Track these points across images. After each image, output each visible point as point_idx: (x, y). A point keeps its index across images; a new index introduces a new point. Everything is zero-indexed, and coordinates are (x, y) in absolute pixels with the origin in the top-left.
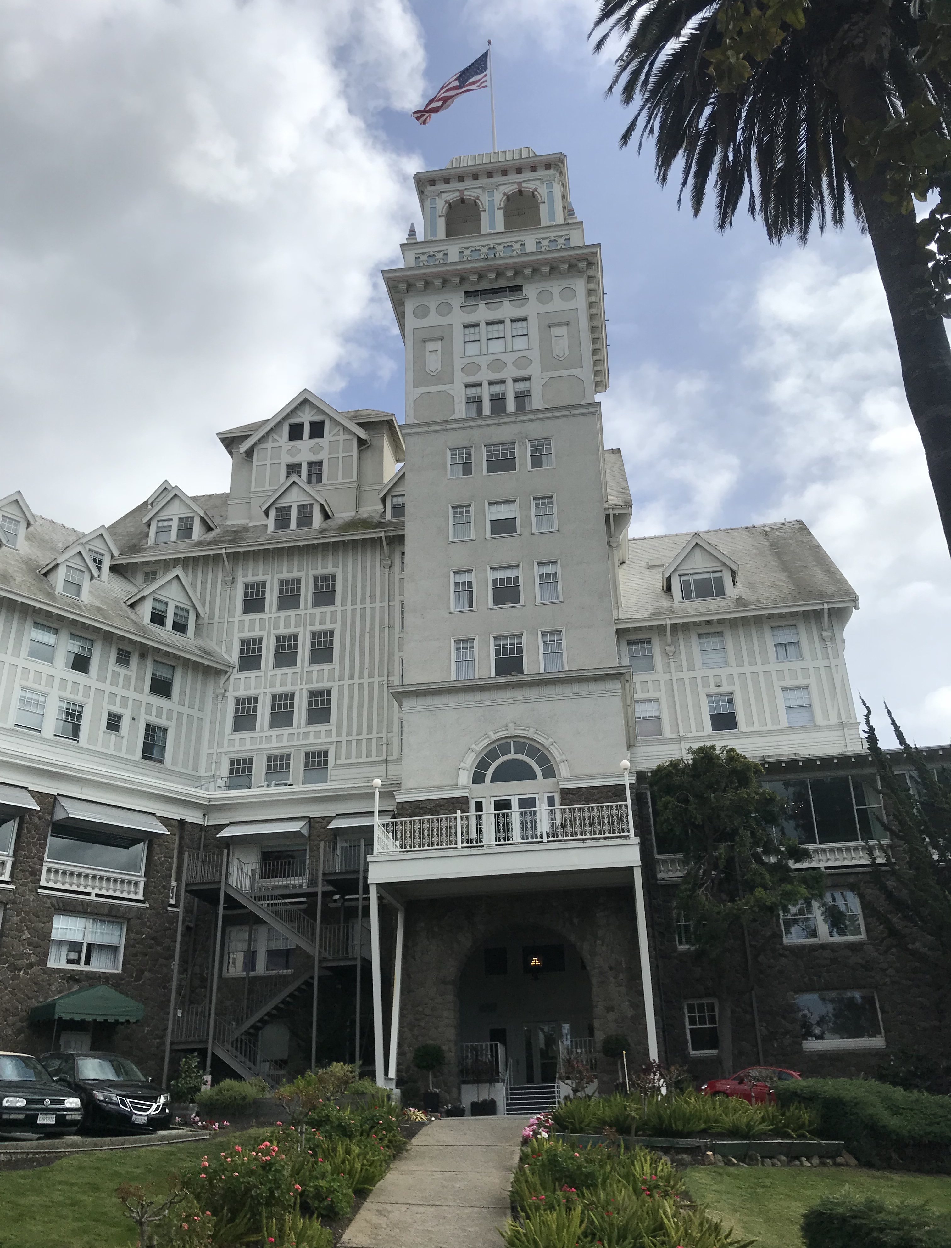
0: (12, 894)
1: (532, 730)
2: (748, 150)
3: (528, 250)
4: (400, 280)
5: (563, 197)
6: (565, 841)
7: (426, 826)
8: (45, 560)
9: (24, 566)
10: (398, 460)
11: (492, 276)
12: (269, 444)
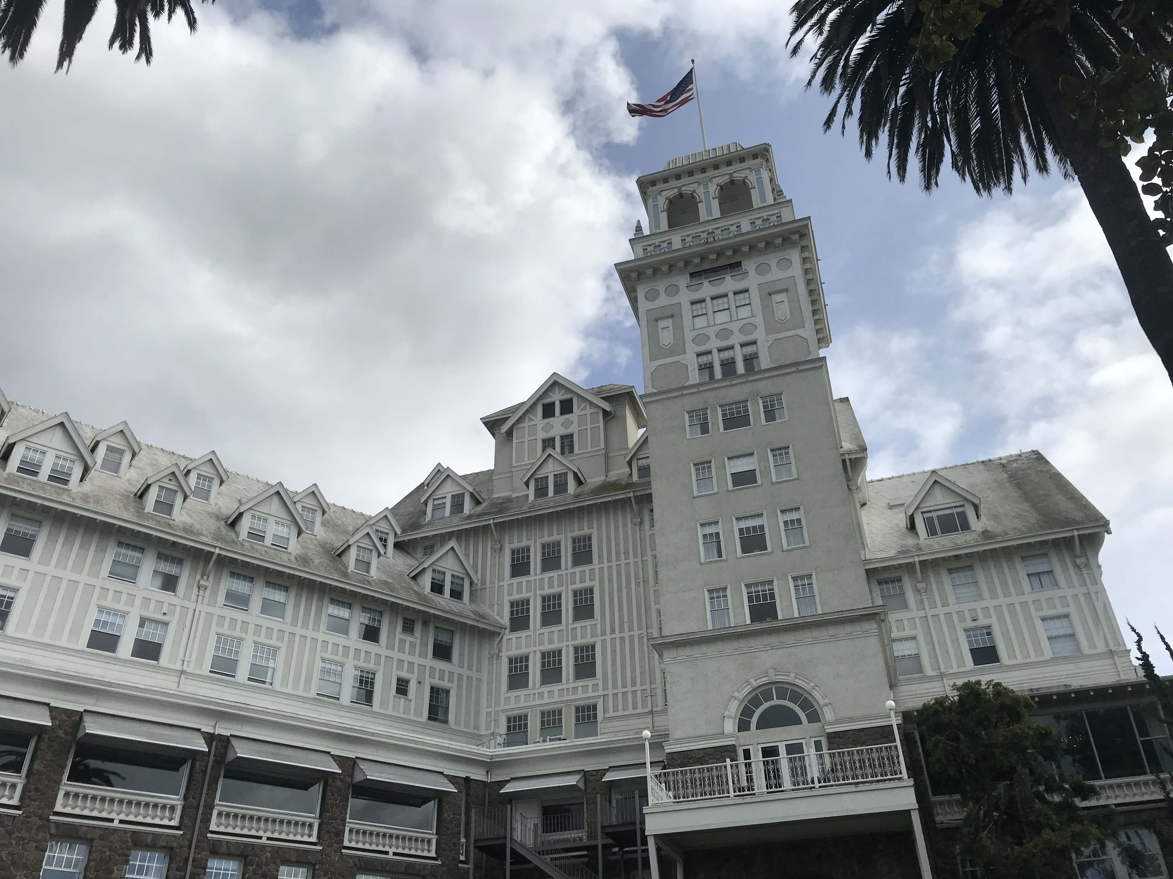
0: (319, 854)
1: (792, 675)
2: (944, 119)
3: (744, 230)
4: (631, 270)
5: (771, 180)
6: (836, 785)
7: (697, 775)
8: (338, 543)
9: (321, 550)
10: (640, 427)
11: (713, 257)
12: (526, 424)
